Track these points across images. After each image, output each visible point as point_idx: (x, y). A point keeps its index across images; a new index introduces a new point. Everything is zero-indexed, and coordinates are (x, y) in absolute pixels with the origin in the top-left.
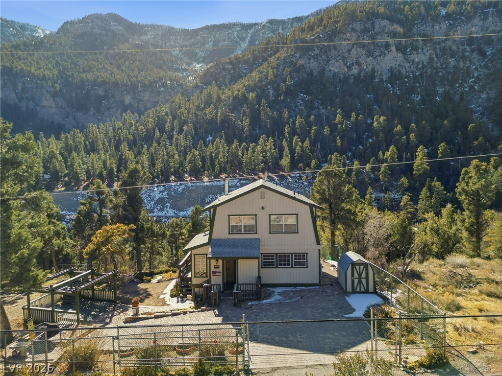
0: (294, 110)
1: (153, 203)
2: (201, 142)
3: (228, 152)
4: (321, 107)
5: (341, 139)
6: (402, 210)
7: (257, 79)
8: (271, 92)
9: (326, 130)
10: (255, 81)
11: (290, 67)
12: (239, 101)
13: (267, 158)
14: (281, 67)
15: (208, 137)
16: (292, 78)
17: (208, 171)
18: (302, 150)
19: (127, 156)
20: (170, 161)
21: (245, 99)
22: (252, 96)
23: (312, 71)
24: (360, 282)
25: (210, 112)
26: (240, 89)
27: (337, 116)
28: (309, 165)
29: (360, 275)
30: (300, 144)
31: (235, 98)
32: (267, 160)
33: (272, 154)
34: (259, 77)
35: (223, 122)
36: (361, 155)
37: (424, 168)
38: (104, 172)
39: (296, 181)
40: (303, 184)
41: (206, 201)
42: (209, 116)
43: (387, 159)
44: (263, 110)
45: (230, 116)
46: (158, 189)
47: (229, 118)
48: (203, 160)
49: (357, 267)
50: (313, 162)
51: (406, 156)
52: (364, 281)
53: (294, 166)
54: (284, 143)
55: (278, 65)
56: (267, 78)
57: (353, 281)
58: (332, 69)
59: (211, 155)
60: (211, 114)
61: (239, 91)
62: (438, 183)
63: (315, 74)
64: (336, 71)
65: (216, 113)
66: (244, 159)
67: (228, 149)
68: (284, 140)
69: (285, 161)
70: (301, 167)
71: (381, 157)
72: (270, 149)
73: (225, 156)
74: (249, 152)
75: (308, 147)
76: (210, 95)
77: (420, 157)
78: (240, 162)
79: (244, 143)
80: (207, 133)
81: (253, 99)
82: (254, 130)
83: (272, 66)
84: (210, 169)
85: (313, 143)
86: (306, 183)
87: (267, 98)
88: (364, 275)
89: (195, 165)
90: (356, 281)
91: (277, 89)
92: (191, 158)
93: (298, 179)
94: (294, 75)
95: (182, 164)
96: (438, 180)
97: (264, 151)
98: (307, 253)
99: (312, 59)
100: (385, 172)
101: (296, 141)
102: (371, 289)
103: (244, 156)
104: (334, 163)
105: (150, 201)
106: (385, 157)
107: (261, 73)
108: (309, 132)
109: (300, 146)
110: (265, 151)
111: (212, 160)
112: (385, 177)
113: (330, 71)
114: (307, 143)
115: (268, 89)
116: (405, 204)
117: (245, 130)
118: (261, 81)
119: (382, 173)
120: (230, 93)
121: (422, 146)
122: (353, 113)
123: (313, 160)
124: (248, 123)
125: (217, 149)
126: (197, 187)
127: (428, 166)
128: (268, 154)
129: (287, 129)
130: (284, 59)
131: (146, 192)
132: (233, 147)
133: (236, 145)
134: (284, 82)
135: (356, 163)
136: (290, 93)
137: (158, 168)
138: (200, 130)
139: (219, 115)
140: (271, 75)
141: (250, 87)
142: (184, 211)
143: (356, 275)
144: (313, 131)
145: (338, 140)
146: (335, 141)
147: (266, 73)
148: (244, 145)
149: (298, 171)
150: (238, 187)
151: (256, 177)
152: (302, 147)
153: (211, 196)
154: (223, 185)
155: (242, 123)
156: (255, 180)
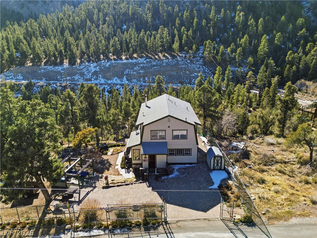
0: (183, 6)
1: (91, 74)
2: (119, 31)
3: (138, 39)
4: (201, 4)
5: (213, 29)
6: (247, 80)
9: (204, 22)
13: (164, 43)
15: (123, 26)
17: (125, 53)
18: (187, 37)
19: (70, 41)
20: (100, 45)
24: (217, 164)
27: (212, 12)
28: (191, 48)
29: (218, 161)
30: (186, 32)
32: (163, 44)
33: (167, 40)
35: (133, 14)
36: (225, 40)
37: (265, 51)
38: (57, 53)
39: (182, 59)
40: (187, 61)
41: (125, 73)
42: (123, 10)
43: (242, 44)
44: (161, 6)
45: (138, 10)
46: (93, 65)
47: (138, 12)
48: (121, 44)
49: (217, 158)
50: (194, 47)
51: (254, 43)
52: (219, 164)
53: (181, 49)
54: (176, 32)
57: (214, 165)
59: (126, 40)
60: (125, 8)
62: (272, 61)
65: (128, 8)
66: (149, 44)
67: (138, 36)
68: (175, 29)
69: (176, 46)
70: (186, 49)
71: (239, 42)
72: (166, 36)
73: (135, 41)
74: (152, 38)
75: (191, 35)
77: (263, 43)
78: (146, 46)
79: (148, 31)
80: (123, 22)
82: (155, 21)
84: (126, 51)
85: (194, 32)
86: (189, 61)
88: (220, 162)
89: (116, 48)
90: (216, 164)
92: (113, 43)
93: (184, 58)
95: (107, 47)
96: (272, 59)
97: (161, 37)
98: (191, 149)
100: (239, 53)
101: (183, 30)
102: (223, 168)
103: (149, 41)
104: (208, 47)
105: (88, 73)
106: (241, 43)
108: (192, 23)
109: (186, 34)
110: (163, 38)
111: (127, 44)
112: (239, 56)
114: (190, 32)
116: (250, 77)
117: (149, 21)
121: (265, 35)
122: (223, 9)
123: (194, 45)
124: (150, 16)
125: (130, 36)
126: (118, 63)
127: (267, 49)
128: (165, 40)
129: (177, 21)
131: (86, 67)
132: (141, 35)
133: (143, 34)
135: (222, 47)
137: (91, 51)
138: (118, 20)
139: (130, 9)
142: (111, 80)
143: (216, 162)
144: (195, 23)
145: (211, 30)
146: (209, 30)
148: (148, 33)
149: (184, 52)
150: (145, 63)
151: (156, 57)
152: (187, 35)
153: (128, 70)
154: (135, 62)
155: (146, 16)
156: (156, 59)
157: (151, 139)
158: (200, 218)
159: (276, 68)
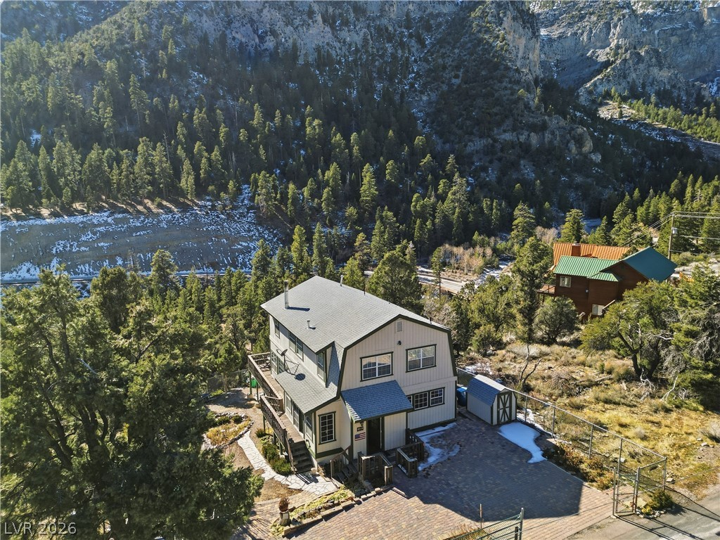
0: (187, 98)
2: (22, 145)
3: (81, 165)
4: (228, 97)
5: (266, 149)
6: (357, 252)
7: (114, 37)
8: (143, 62)
9: (243, 134)
10: (111, 39)
11: (170, 24)
12: (86, 72)
13: (156, 176)
14: (155, 22)
15: (31, 134)
16: (177, 44)
17: (49, 200)
18: (210, 165)
21: (95, 72)
22: (110, 66)
23: (206, 34)
24: (505, 412)
25: (29, 89)
26: (86, 53)
27: (256, 115)
28: (224, 188)
29: (504, 404)
30: (206, 154)
31: (78, 65)
32: (154, 178)
33: (163, 170)
34: (118, 34)
35: (61, 107)
36: (294, 173)
37: (373, 194)
41: (54, 252)
42: (29, 96)
43: (328, 181)
44: (134, 93)
45: (72, 98)
47: (73, 104)
48: (33, 175)
49: (503, 397)
50: (231, 184)
51: (350, 178)
52: (507, 410)
53: (200, 189)
54: (180, 152)
55: (148, 17)
56: (132, 38)
57: (498, 412)
58: (238, 36)
59: (48, 169)
60: (33, 93)
61: (83, 55)
62: (390, 214)
63: (211, 40)
64: (243, 40)
65: (44, 92)
66: (114, 177)
67: (83, 160)
68: (179, 147)
69: (187, 182)
70: (212, 191)
71: (321, 177)
72: (161, 161)
73: (75, 170)
74: (123, 166)
75: (219, 161)
76: (22, 55)
77: (368, 178)
78: (108, 182)
79: (108, 149)
80: (29, 126)
81: (113, 72)
82: (121, 126)
83: (138, 18)
84: (52, 196)
85: (224, 154)
87: (138, 71)
88: (508, 405)
89: (21, 190)
90: (501, 411)
91: (152, 58)
92: (9, 174)
94: (179, 38)
96: (389, 210)
97: (148, 163)
98: (444, 388)
99: (205, 15)
100: (327, 199)
101: (199, 150)
102: (513, 417)
104: (262, 186)
106: (326, 177)
107: (120, 27)
108: (217, 134)
109: (206, 158)
110: (152, 165)
111: (52, 178)
112: (328, 205)
113: (234, 38)
114: (216, 154)
115: (136, 57)
116: (360, 244)
117: (105, 126)
118: (121, 41)
119: (325, 200)
120: (63, 56)
121: (368, 164)
122: (278, 111)
123: (231, 181)
124: (109, 113)
125: (61, 159)
126: (31, 227)
127: (376, 190)
128: (157, 169)
129: (181, 130)
130: (158, 9)
132: (93, 157)
134: (165, 48)
135: (291, 186)
136: (175, 68)
138: (14, 120)
139: (50, 95)
140: (139, 34)
141: (102, 49)
143: (501, 406)
144: (222, 135)
145: (262, 151)
146: (256, 152)
147: (130, 28)
148: (110, 153)
149: (208, 198)
150: (110, 225)
151: (140, 208)
152: (209, 159)
153: (63, 242)
154: (82, 222)
155: (98, 113)
156: (139, 212)
157: (362, 381)
158: (580, 529)
159: (399, 226)
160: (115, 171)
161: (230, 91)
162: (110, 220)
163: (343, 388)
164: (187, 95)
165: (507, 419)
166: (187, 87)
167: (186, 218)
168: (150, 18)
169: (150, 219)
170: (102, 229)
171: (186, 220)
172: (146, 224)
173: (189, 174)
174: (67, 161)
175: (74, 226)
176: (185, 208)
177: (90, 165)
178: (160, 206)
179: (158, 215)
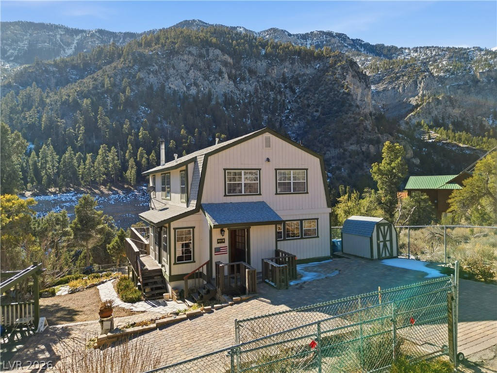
4: (164, 122)
7: (91, 85)
8: (109, 101)
10: (88, 87)
11: (129, 78)
12: (70, 107)
14: (119, 77)
16: (132, 90)
18: (148, 163)
21: (76, 105)
22: (86, 102)
23: (152, 85)
25: (31, 116)
26: (71, 94)
27: (182, 131)
30: (146, 156)
31: (63, 103)
32: (109, 171)
33: (115, 165)
34: (94, 84)
35: (49, 128)
42: (29, 121)
45: (58, 122)
47: (58, 125)
49: (382, 228)
52: (388, 243)
53: (140, 178)
54: (128, 154)
55: (114, 74)
56: (103, 86)
58: (172, 86)
59: (35, 164)
60: (33, 118)
61: (69, 96)
63: (155, 89)
64: (176, 89)
65: (40, 118)
66: (81, 170)
67: (60, 159)
68: (128, 151)
69: (131, 173)
72: (113, 159)
73: (54, 166)
74: (87, 162)
76: (29, 97)
81: (87, 105)
82: (90, 139)
83: (108, 75)
84: (35, 181)
87: (104, 106)
88: (388, 238)
90: (381, 245)
91: (115, 99)
94: (134, 87)
97: (105, 162)
98: (317, 219)
99: (151, 74)
101: (141, 153)
102: (395, 254)
107: (95, 80)
109: (145, 158)
110: (107, 163)
111: (37, 172)
113: (170, 88)
115: (104, 98)
118: (95, 88)
120: (56, 97)
122: (197, 130)
124: (83, 131)
128: (111, 165)
130: (121, 70)
133: (71, 153)
134: (124, 92)
136: (128, 103)
139: (43, 119)
140: (107, 83)
141: (82, 93)
143: (381, 239)
147: (102, 81)
148: (80, 155)
149: (145, 184)
151: (96, 191)
157: (225, 195)
160: (82, 166)
161: (165, 119)
162: (74, 198)
163: (203, 201)
164: (136, 121)
165: (388, 255)
166: (137, 115)
167: (129, 197)
168: (116, 75)
169: (103, 198)
170: (67, 204)
171: (128, 198)
172: (100, 201)
173: (132, 168)
174: (49, 159)
175: (48, 202)
176: (128, 191)
177: (65, 162)
178: (110, 189)
179: (109, 195)
